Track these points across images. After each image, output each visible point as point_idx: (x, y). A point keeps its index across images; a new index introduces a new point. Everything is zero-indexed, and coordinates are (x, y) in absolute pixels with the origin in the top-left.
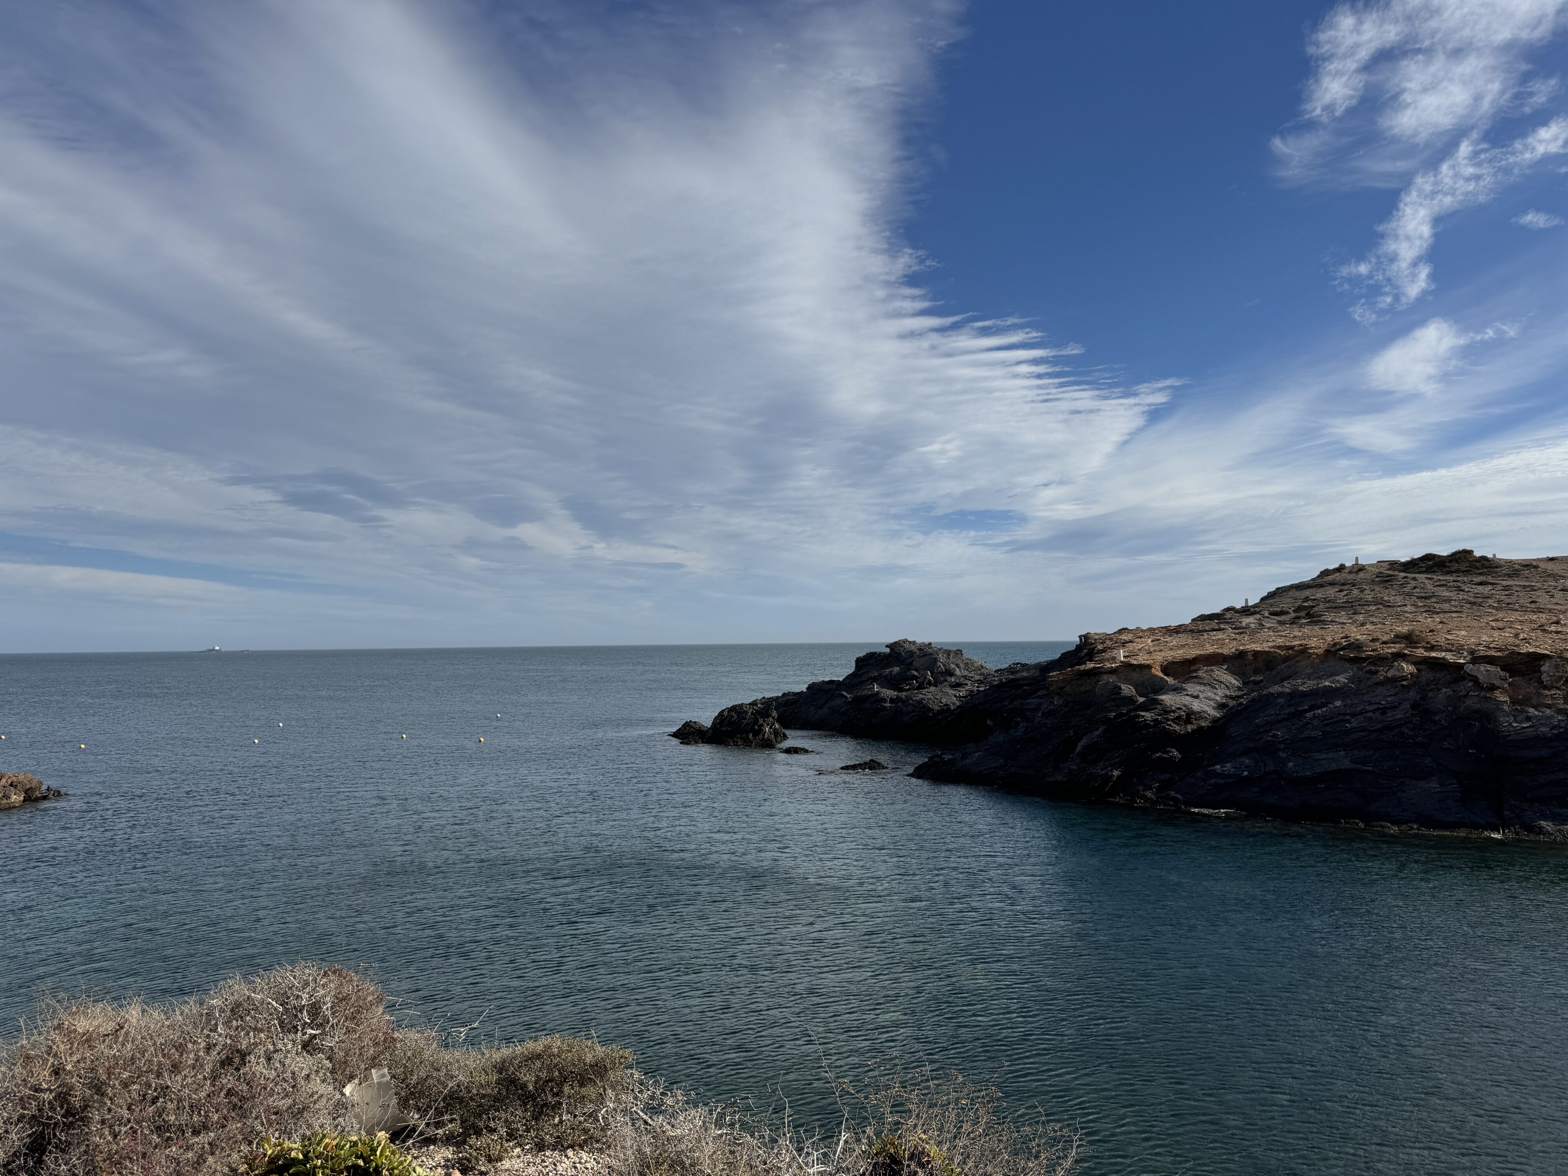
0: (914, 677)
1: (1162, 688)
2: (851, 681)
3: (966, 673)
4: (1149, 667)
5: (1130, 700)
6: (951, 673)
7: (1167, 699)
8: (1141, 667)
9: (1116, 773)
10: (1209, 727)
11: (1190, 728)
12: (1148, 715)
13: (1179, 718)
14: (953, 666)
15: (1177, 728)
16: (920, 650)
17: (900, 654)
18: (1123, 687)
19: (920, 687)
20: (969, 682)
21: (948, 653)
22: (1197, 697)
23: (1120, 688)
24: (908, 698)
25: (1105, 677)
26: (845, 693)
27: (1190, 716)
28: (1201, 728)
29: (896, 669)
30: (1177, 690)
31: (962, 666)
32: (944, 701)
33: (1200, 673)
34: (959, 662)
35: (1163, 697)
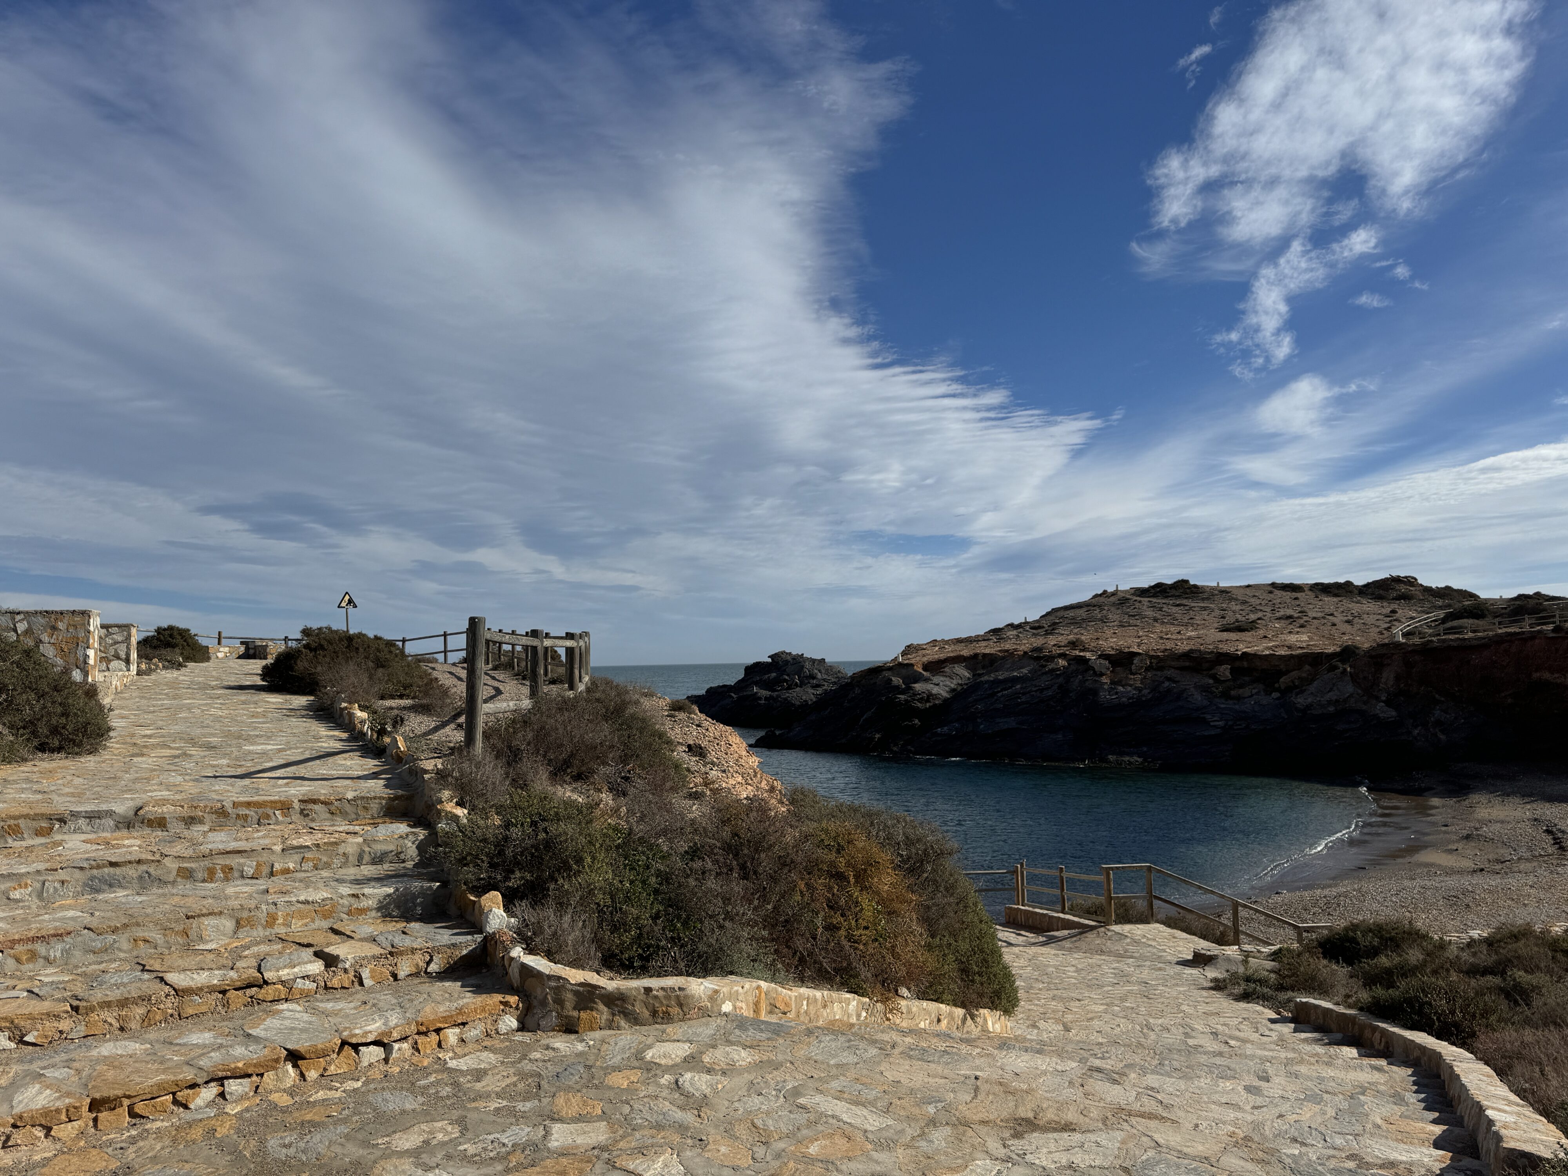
0: (786, 681)
1: (918, 678)
2: (741, 685)
3: (825, 677)
4: (912, 665)
5: (897, 687)
6: (813, 677)
7: (918, 686)
8: (907, 665)
9: (877, 736)
10: (940, 704)
11: (928, 705)
12: (902, 697)
13: (922, 699)
14: (816, 671)
15: (919, 705)
16: (794, 659)
17: (778, 663)
18: (893, 679)
19: (789, 688)
20: (826, 684)
21: (813, 661)
22: (938, 685)
23: (891, 680)
24: (778, 696)
25: (884, 673)
26: (733, 694)
27: (930, 696)
28: (935, 705)
29: (774, 675)
30: (927, 680)
31: (823, 671)
32: (804, 698)
33: (946, 669)
34: (822, 668)
35: (915, 685)
